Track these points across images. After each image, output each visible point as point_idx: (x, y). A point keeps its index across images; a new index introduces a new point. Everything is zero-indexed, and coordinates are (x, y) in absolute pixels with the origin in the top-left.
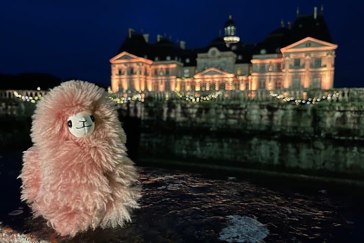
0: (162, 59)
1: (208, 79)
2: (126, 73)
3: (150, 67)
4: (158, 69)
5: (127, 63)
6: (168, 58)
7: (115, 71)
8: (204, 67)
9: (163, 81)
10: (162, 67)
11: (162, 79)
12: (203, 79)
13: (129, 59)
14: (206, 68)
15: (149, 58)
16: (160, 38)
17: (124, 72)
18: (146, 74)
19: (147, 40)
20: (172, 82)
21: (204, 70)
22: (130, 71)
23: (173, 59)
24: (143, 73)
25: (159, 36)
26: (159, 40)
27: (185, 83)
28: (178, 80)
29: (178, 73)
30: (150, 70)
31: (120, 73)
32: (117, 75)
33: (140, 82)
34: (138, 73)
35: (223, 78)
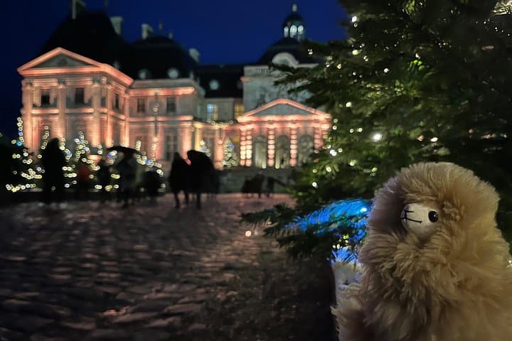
0: (159, 73)
1: (272, 123)
2: (61, 103)
3: (126, 92)
4: (147, 97)
5: (65, 74)
6: (173, 73)
7: (31, 96)
8: (263, 97)
9: (160, 125)
10: (156, 92)
11: (156, 122)
12: (259, 123)
13: (72, 66)
14: (267, 99)
15: (124, 70)
16: (149, 32)
17: (56, 100)
18: (117, 107)
19: (118, 30)
20: (183, 128)
21: (262, 102)
22: (72, 97)
23: (183, 74)
24: (109, 103)
25: (145, 27)
26: (145, 35)
27: (213, 132)
28: (199, 125)
29: (195, 109)
30: (127, 98)
31: (45, 101)
32: (34, 106)
33: (102, 124)
34: (96, 101)
35: (310, 121)
